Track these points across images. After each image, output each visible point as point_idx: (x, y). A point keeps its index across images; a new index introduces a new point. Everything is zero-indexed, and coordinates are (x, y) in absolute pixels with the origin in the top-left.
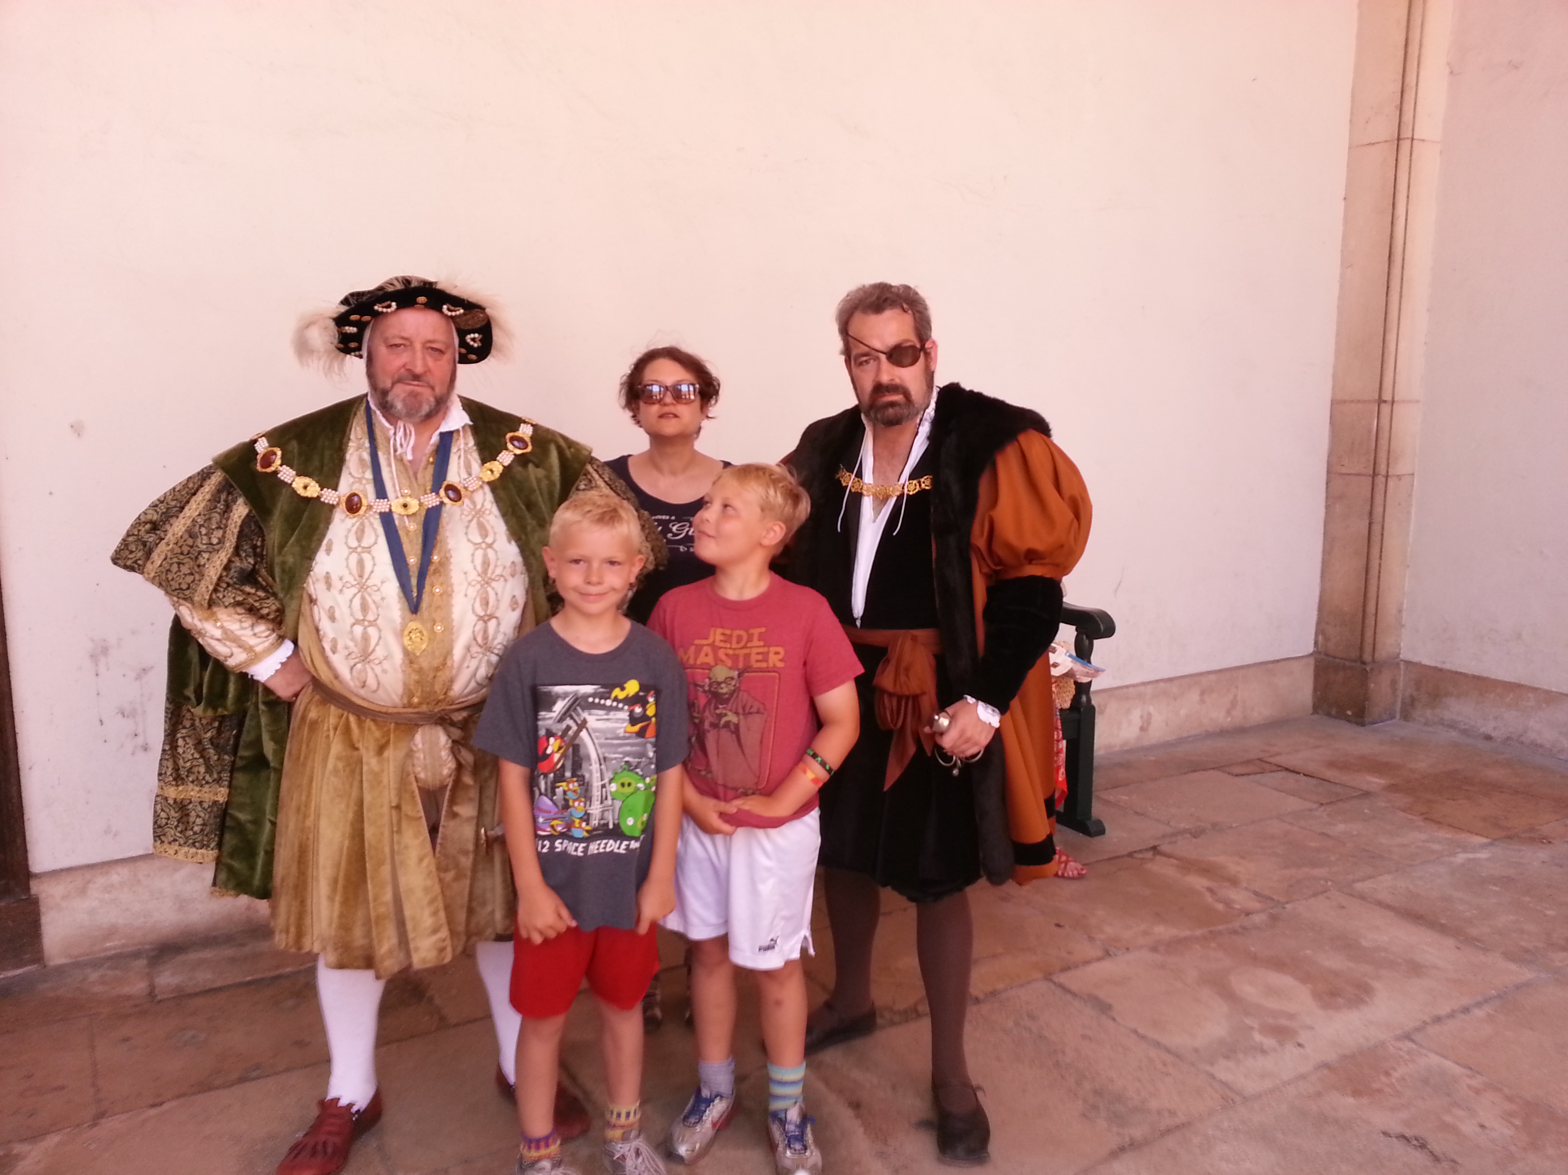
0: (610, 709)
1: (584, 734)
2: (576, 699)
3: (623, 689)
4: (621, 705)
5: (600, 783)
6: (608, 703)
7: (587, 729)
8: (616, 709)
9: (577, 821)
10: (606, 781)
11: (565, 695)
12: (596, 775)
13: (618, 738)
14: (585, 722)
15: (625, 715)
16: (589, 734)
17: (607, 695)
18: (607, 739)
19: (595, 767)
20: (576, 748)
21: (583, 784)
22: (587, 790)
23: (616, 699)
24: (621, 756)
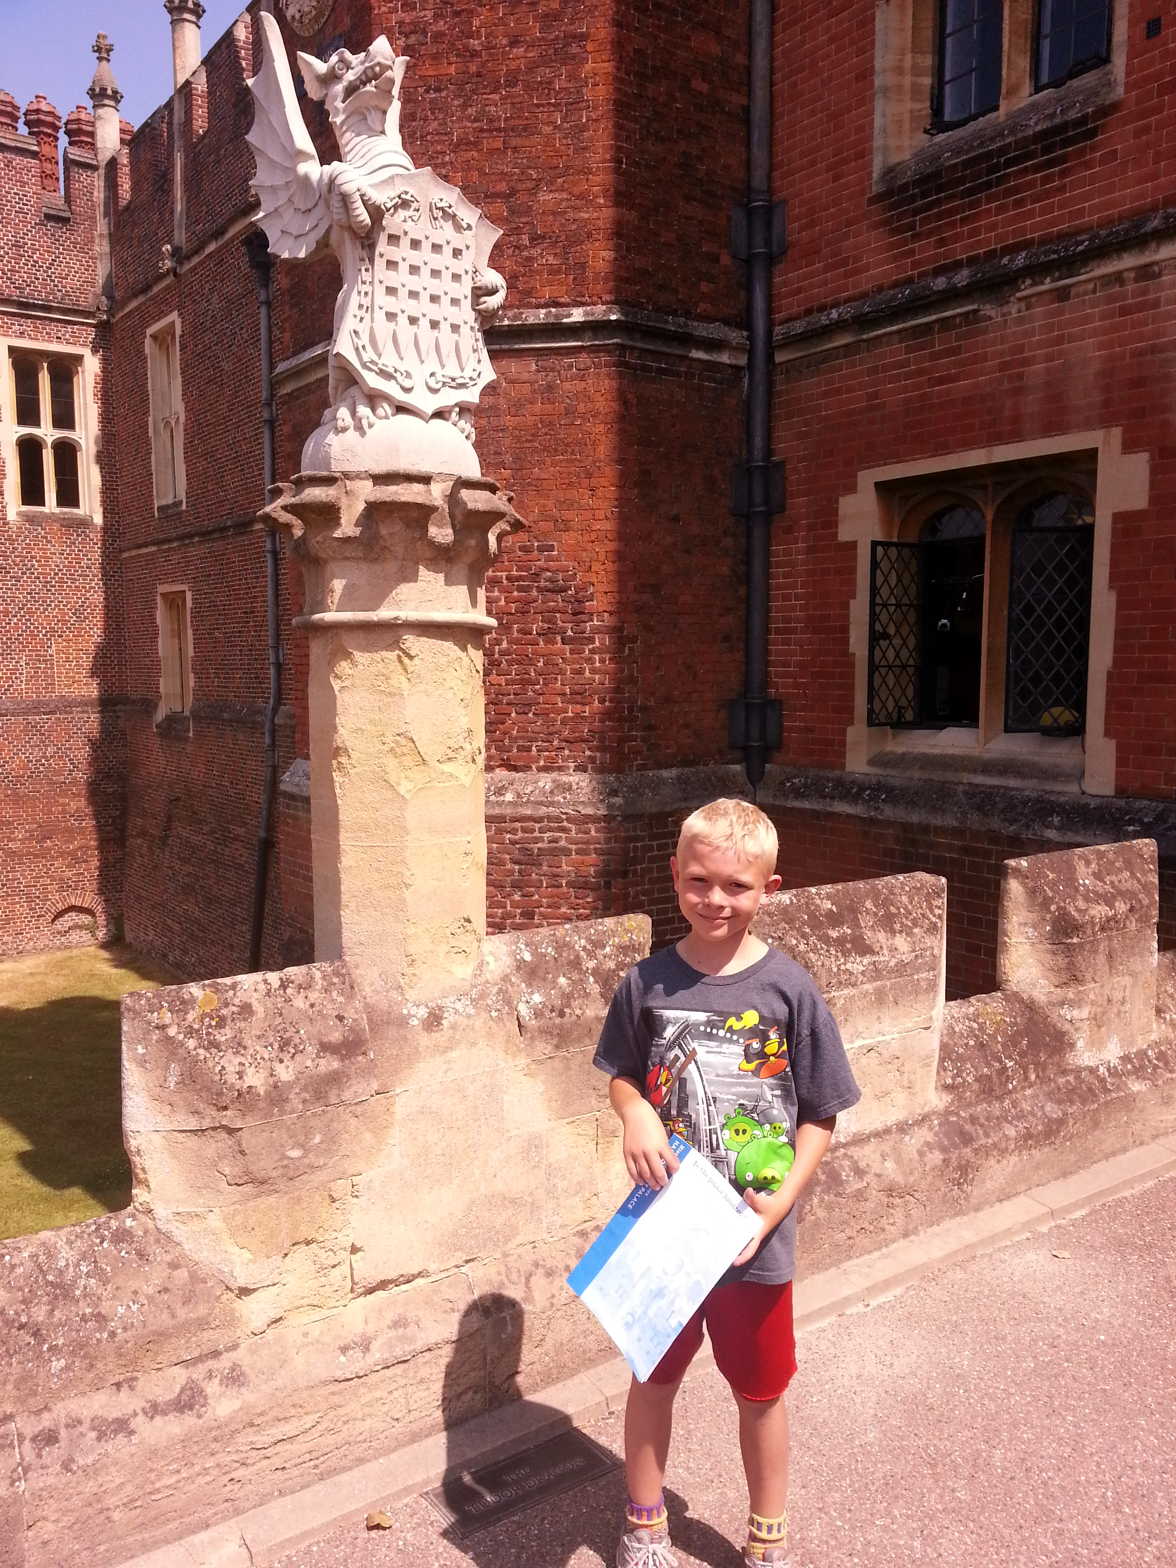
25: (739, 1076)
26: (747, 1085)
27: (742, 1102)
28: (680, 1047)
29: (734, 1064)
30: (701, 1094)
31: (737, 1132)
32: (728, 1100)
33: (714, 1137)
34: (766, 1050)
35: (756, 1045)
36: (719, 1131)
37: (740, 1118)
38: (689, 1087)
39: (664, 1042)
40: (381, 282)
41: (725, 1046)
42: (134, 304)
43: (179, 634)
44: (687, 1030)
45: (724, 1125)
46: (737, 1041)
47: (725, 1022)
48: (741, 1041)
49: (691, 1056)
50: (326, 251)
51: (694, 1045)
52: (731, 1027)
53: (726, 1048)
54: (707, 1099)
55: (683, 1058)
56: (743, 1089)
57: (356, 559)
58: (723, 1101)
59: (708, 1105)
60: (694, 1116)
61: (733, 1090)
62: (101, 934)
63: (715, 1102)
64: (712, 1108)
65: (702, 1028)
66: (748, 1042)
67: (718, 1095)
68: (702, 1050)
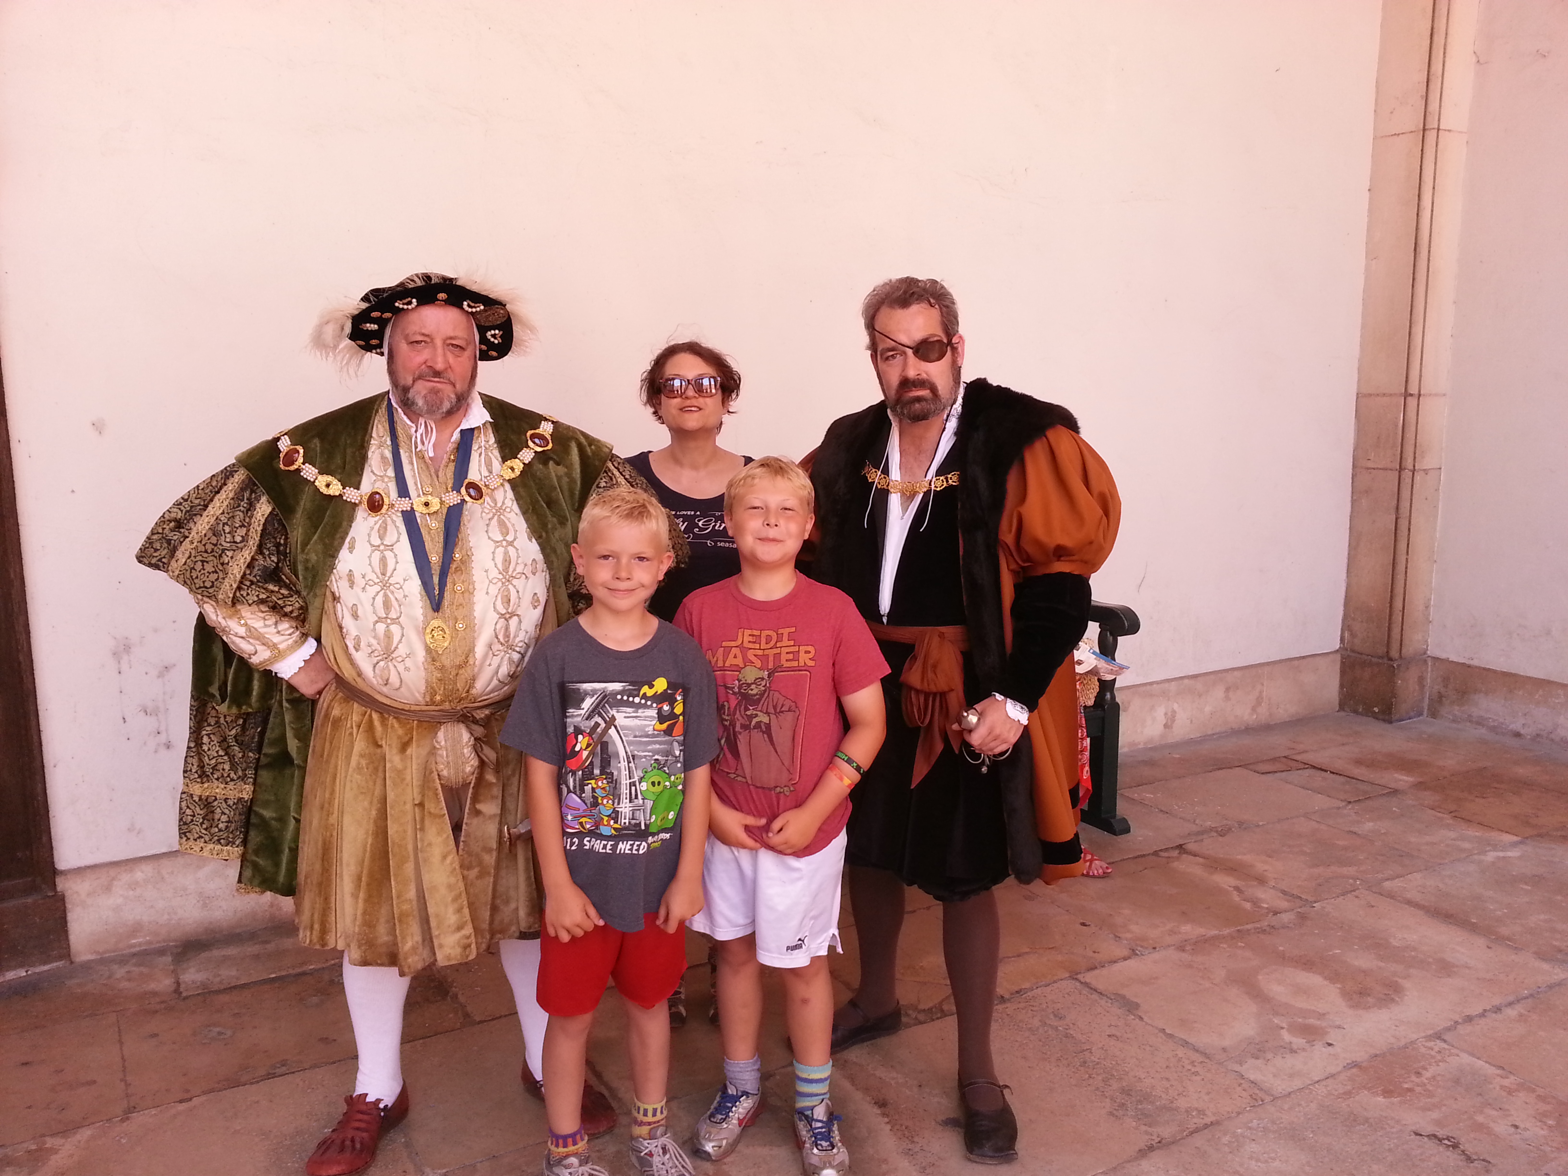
0: (639, 706)
1: (612, 731)
2: (605, 696)
3: (651, 686)
4: (649, 703)
5: (628, 781)
6: (637, 700)
7: (616, 727)
8: (645, 706)
9: (606, 818)
10: (636, 779)
11: (594, 692)
12: (625, 773)
13: (648, 736)
14: (613, 718)
15: (653, 713)
16: (618, 731)
17: (636, 693)
18: (635, 737)
19: (623, 764)
20: (605, 746)
21: (612, 782)
22: (615, 788)
23: (644, 696)
24: (650, 754)
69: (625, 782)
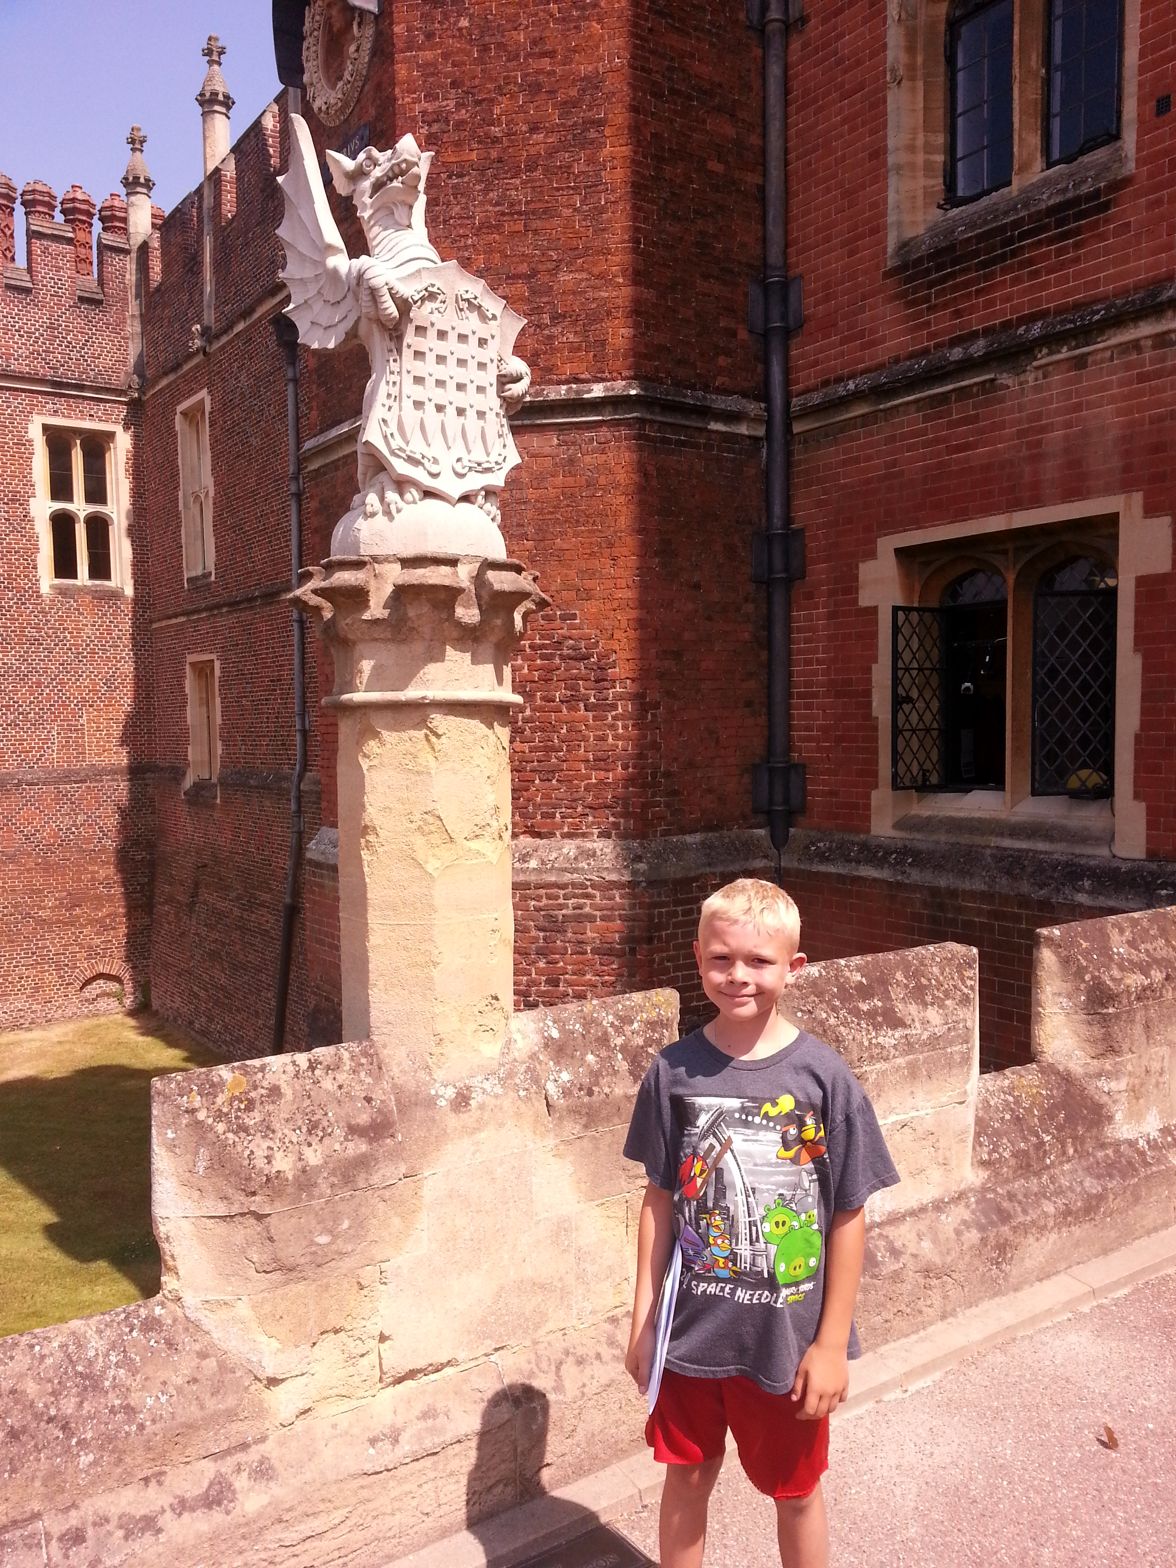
25: (777, 1165)
26: (786, 1174)
27: (781, 1191)
28: (715, 1135)
29: (772, 1152)
30: (739, 1185)
31: (777, 1224)
32: (768, 1190)
33: (754, 1228)
34: (803, 1135)
35: (793, 1131)
36: (759, 1224)
37: (780, 1208)
38: (726, 1178)
39: (697, 1131)
40: (409, 372)
41: (762, 1133)
42: (164, 382)
43: (207, 703)
44: (720, 1118)
45: (764, 1217)
46: (774, 1128)
47: (760, 1108)
48: (778, 1127)
49: (727, 1145)
50: (355, 342)
51: (729, 1133)
52: (767, 1113)
53: (762, 1135)
54: (746, 1190)
55: (718, 1147)
56: (782, 1178)
57: (385, 640)
58: (762, 1191)
59: (747, 1196)
60: (732, 1208)
61: (773, 1179)
62: (128, 1001)
63: (754, 1193)
64: (751, 1199)
65: (737, 1115)
66: (784, 1129)
67: (757, 1185)
68: (738, 1138)
69: (743, 1220)
